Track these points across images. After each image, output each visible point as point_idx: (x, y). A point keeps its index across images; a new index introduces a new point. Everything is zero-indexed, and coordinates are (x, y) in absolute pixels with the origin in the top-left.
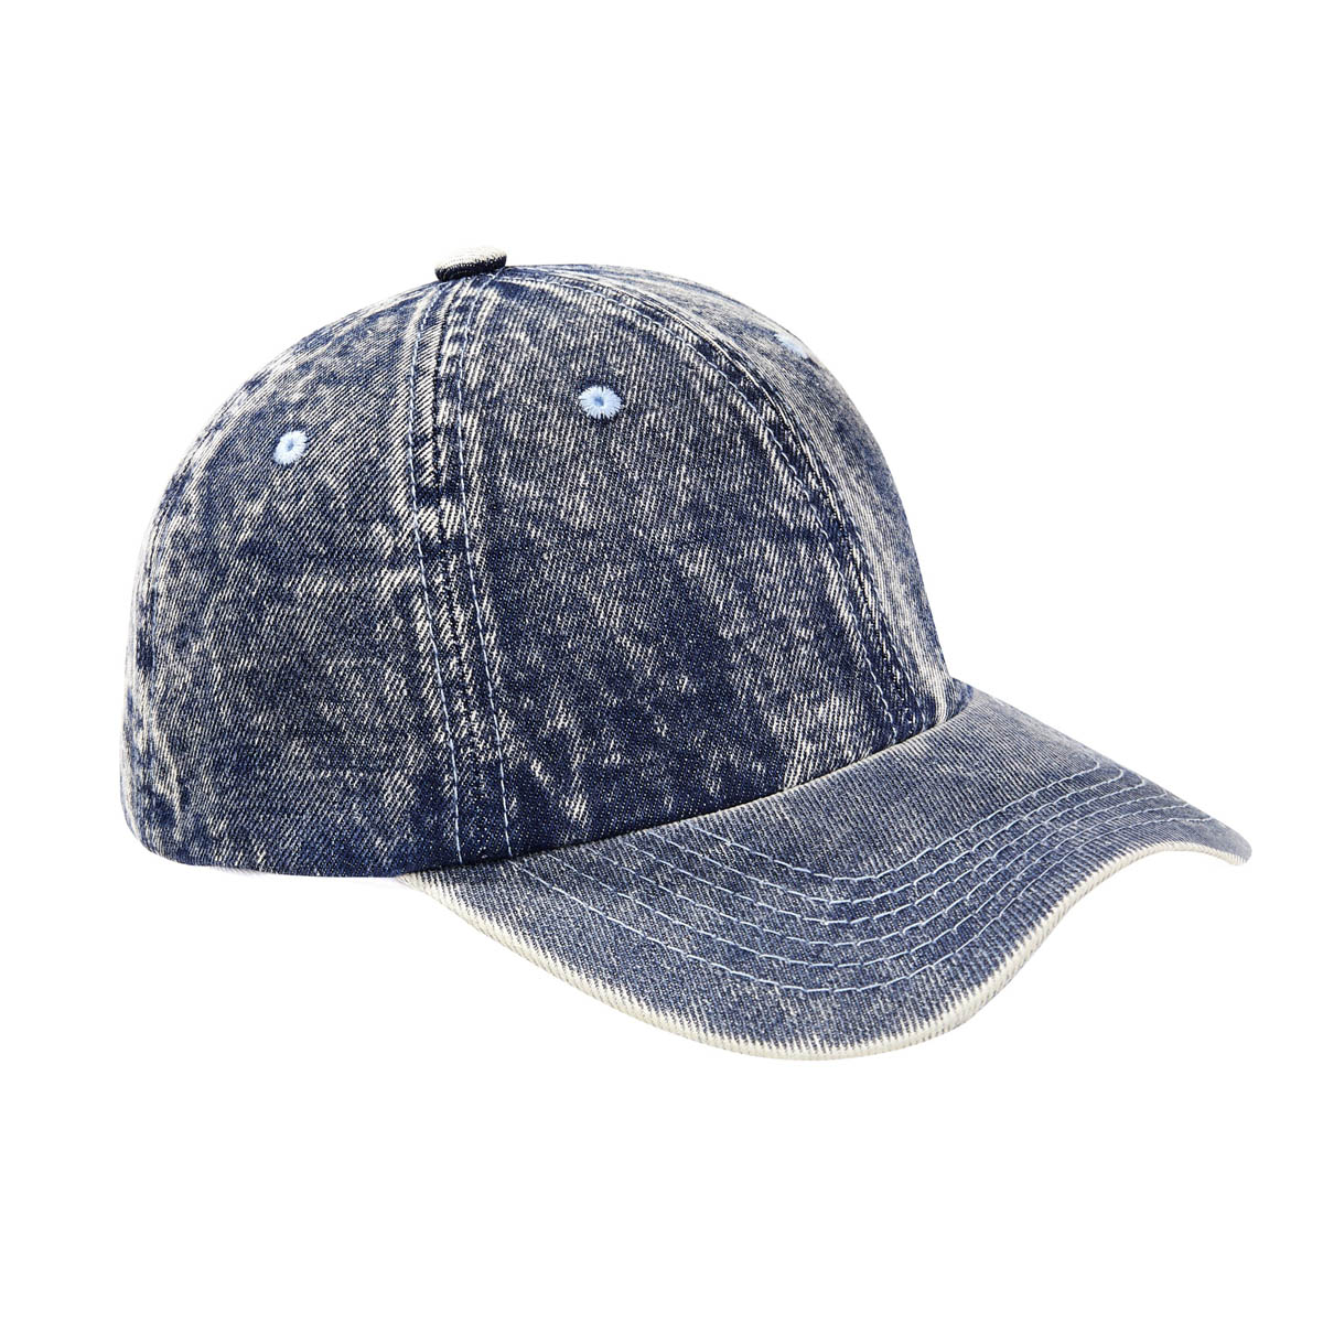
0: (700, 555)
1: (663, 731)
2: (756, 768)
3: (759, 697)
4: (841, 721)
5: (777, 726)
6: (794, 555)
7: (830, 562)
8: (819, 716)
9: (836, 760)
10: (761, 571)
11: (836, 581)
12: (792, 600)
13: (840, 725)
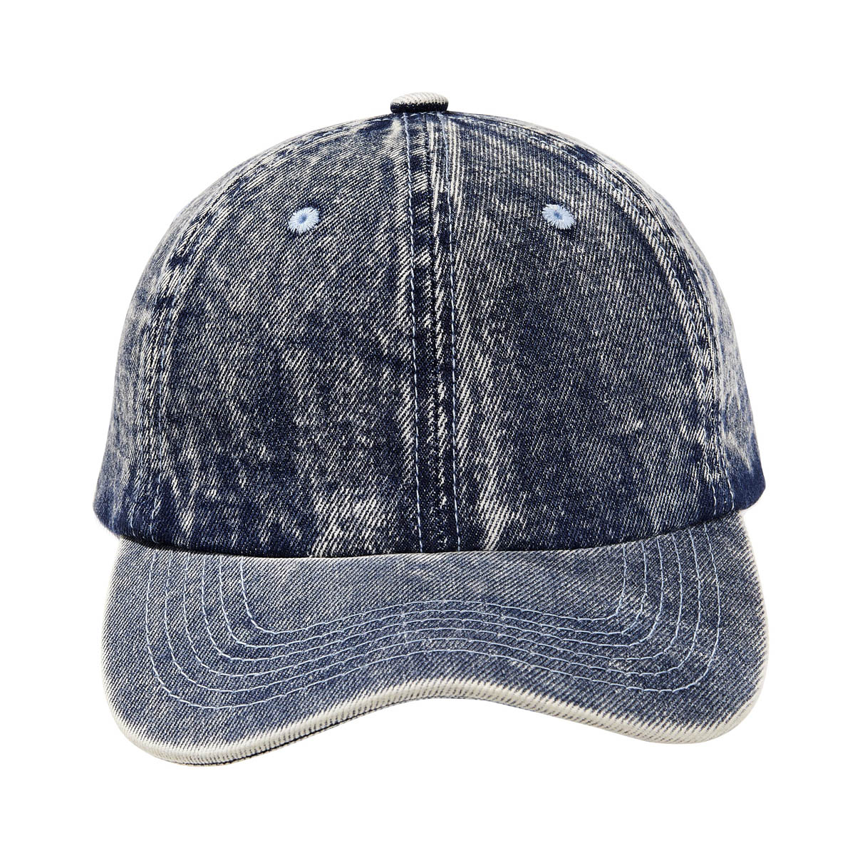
0: (299, 355)
1: (243, 483)
2: (295, 533)
3: (313, 480)
4: (370, 520)
5: (320, 507)
6: (378, 375)
7: (409, 390)
8: (355, 511)
9: (357, 548)
10: (342, 380)
11: (409, 406)
12: (361, 411)
13: (369, 523)
